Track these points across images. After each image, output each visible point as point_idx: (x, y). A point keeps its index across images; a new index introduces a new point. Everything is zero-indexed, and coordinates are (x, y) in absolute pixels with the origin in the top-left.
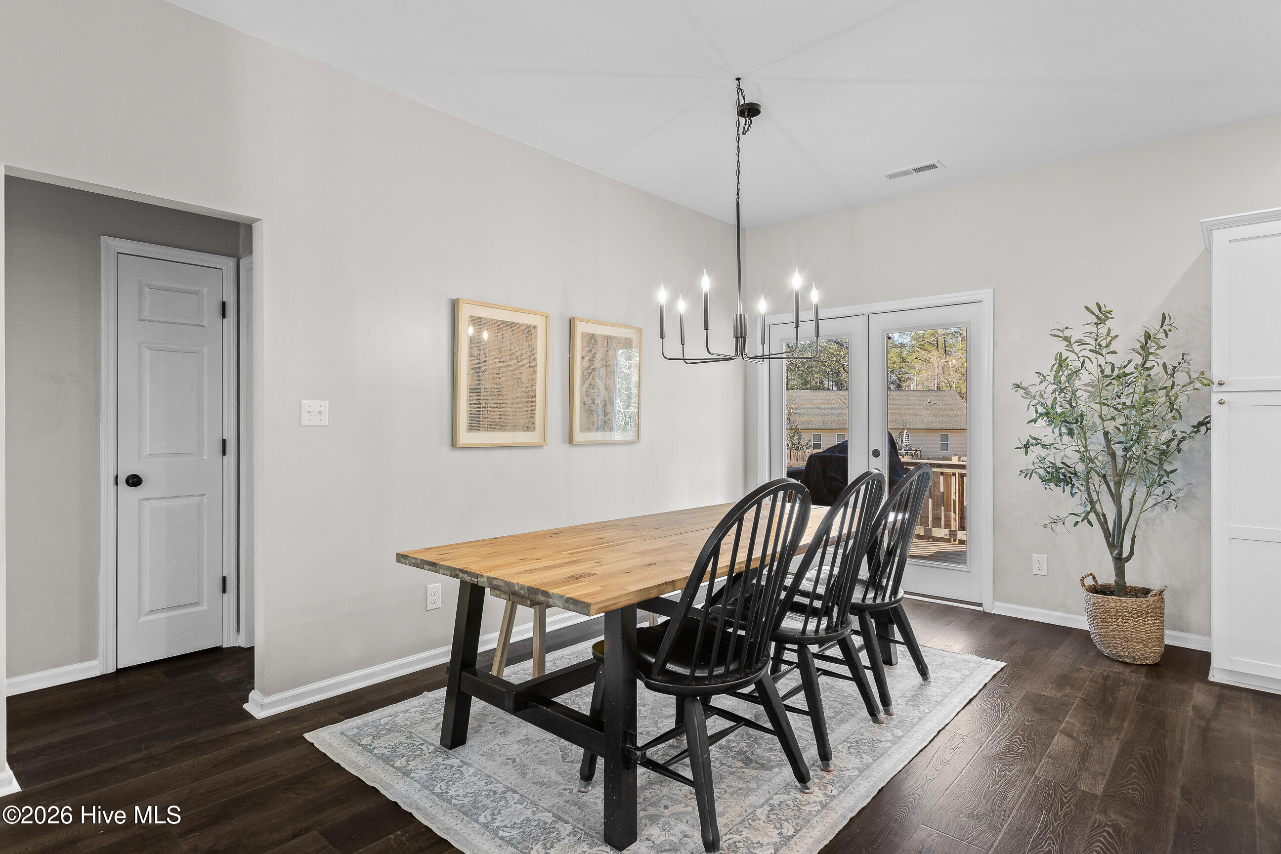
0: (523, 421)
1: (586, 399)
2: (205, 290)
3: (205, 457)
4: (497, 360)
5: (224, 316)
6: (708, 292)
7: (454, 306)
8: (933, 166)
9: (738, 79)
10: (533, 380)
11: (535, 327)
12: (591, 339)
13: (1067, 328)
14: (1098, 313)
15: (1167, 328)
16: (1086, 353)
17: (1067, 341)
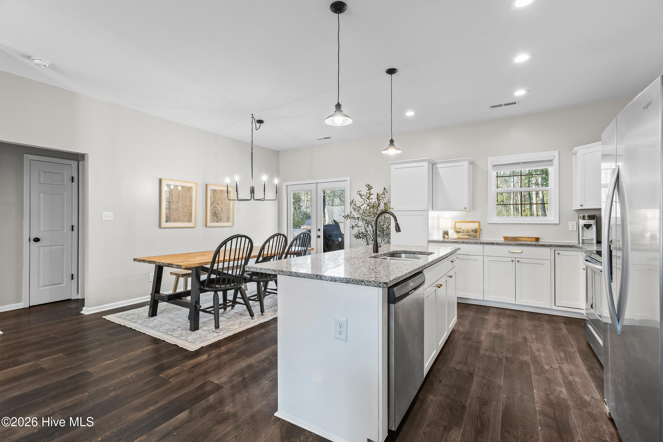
0: (188, 219)
1: (212, 211)
2: (65, 172)
3: (65, 232)
4: (177, 199)
5: (73, 181)
6: (237, 181)
7: (160, 180)
8: (329, 138)
9: (252, 115)
10: (191, 205)
11: (192, 188)
12: (214, 191)
13: (361, 191)
14: (368, 187)
15: (385, 192)
16: (366, 199)
17: (360, 195)
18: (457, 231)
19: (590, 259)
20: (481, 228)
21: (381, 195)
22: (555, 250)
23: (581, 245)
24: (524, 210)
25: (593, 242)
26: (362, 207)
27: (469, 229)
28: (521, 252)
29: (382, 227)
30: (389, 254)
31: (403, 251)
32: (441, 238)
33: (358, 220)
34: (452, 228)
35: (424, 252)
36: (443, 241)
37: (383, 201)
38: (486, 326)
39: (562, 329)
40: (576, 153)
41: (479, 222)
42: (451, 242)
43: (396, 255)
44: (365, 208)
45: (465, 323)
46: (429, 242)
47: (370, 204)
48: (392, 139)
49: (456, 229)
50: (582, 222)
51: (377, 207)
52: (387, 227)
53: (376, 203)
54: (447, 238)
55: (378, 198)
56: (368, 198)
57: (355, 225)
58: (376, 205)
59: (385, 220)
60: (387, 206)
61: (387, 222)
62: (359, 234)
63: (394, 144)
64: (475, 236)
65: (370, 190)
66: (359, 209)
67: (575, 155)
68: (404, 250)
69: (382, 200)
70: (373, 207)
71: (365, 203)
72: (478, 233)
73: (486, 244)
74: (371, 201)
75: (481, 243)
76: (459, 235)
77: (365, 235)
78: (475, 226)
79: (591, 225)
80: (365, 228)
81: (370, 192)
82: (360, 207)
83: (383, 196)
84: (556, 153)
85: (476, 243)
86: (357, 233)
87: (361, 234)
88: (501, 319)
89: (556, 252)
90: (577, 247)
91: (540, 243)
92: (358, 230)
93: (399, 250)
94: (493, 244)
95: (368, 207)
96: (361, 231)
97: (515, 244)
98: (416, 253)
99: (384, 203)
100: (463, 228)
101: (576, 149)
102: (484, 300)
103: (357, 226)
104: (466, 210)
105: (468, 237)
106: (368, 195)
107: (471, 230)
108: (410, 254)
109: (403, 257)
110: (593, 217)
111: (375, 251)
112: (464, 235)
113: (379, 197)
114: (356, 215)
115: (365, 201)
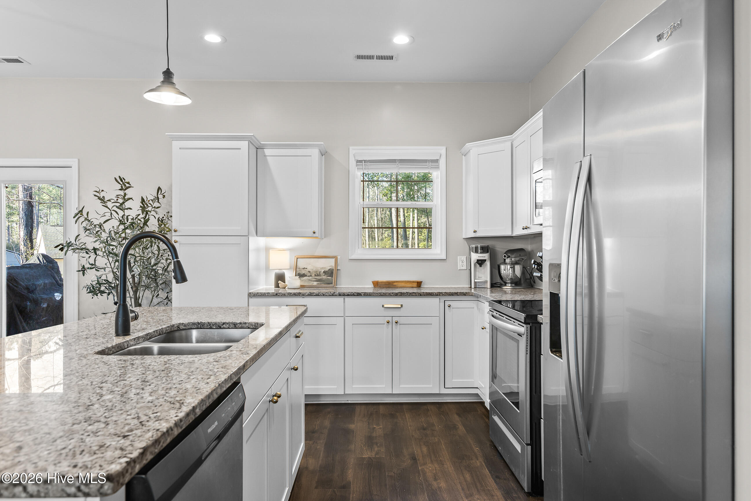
13: (103, 191)
14: (121, 183)
15: (160, 196)
16: (115, 208)
17: (102, 200)
18: (299, 274)
19: (499, 315)
20: (339, 268)
21: (151, 202)
22: (445, 301)
23: (473, 291)
24: (382, 239)
25: (487, 285)
26: (107, 227)
27: (319, 269)
28: (400, 306)
29: (154, 268)
30: (160, 335)
31: (194, 324)
32: (271, 288)
33: (96, 254)
34: (290, 268)
35: (240, 323)
36: (276, 293)
37: (155, 215)
38: (352, 447)
39: (458, 425)
40: (465, 153)
41: (335, 258)
42: (290, 295)
43: (177, 334)
44: (115, 228)
45: (318, 447)
46: (251, 295)
47: (126, 220)
48: (168, 69)
49: (298, 269)
50: (475, 257)
51: (141, 228)
52: (164, 267)
53: (139, 217)
54: (283, 286)
55: (143, 209)
56: (121, 207)
57: (90, 266)
58: (139, 222)
59: (160, 254)
60: (165, 225)
61: (164, 258)
62: (100, 284)
63: (174, 82)
64: (330, 282)
65: (125, 190)
66: (97, 229)
67: (465, 156)
68: (196, 321)
69: (153, 213)
70: (133, 227)
71: (113, 217)
72: (334, 276)
73: (348, 295)
74: (127, 212)
75: (340, 295)
76: (302, 281)
77: (113, 285)
78: (328, 264)
79: (485, 260)
80: (113, 272)
81: (125, 194)
82: (100, 226)
83: (156, 204)
84: (443, 150)
85: (333, 295)
86: (94, 283)
87: (106, 284)
88: (375, 426)
89: (447, 303)
90: (472, 295)
91: (423, 291)
92: (97, 276)
93: (184, 322)
94: (359, 295)
95: (122, 227)
96: (104, 277)
97: (391, 294)
98: (224, 326)
99: (157, 219)
100: (310, 268)
101: (468, 146)
102: (346, 393)
103: (93, 266)
104: (315, 235)
105: (318, 284)
106: (121, 201)
107: (322, 272)
108: (211, 328)
109: (194, 339)
110: (486, 250)
111: (120, 331)
112: (312, 281)
113: (146, 206)
114: (90, 242)
115: (113, 212)
